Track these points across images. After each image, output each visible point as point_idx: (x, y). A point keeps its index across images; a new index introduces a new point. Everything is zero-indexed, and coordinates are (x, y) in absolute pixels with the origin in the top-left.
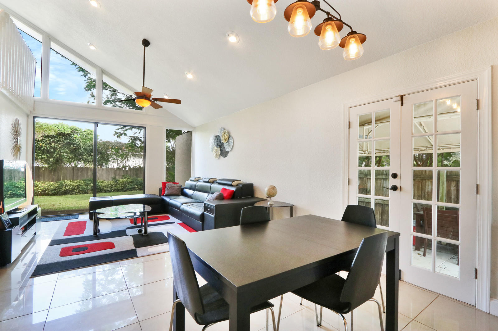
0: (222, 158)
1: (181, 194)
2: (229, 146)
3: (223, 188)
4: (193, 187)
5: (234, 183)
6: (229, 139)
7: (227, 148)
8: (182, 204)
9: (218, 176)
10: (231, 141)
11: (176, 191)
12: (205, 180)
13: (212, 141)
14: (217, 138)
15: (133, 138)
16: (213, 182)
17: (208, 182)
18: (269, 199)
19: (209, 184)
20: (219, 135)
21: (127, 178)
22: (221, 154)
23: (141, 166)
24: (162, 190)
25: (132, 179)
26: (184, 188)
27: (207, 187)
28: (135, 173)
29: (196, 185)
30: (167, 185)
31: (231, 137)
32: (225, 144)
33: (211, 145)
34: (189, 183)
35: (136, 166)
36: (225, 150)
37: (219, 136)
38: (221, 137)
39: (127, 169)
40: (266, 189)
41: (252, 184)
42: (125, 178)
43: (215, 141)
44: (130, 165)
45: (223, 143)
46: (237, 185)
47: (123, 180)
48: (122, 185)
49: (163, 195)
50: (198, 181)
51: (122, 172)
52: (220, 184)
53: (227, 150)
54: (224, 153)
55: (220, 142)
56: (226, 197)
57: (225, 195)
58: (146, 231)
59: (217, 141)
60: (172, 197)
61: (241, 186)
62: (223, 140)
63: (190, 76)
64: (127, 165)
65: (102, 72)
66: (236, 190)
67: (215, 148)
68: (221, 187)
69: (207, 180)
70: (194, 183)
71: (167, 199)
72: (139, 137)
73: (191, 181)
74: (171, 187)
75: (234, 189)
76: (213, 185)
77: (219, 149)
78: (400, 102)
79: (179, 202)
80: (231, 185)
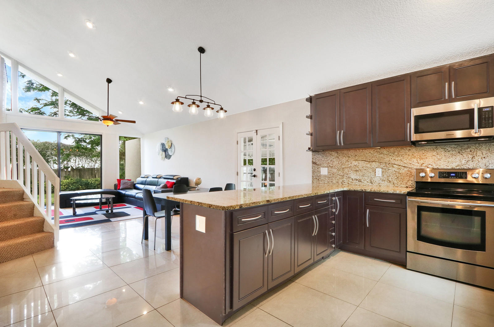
0: (166, 160)
1: (133, 188)
2: (172, 151)
3: (168, 181)
4: (144, 182)
5: (175, 178)
6: (171, 146)
7: (170, 153)
8: (137, 194)
9: (163, 174)
10: (173, 147)
11: (130, 185)
12: (153, 176)
13: (158, 147)
14: (163, 145)
15: (78, 140)
16: (160, 178)
17: (156, 178)
18: (197, 186)
19: (156, 179)
20: (164, 142)
21: (70, 179)
22: (166, 157)
23: (84, 167)
24: (117, 186)
25: (75, 179)
26: (136, 184)
27: (155, 181)
28: (78, 174)
29: (146, 181)
30: (121, 181)
31: (173, 145)
32: (169, 150)
33: (157, 150)
34: (139, 179)
35: (79, 167)
36: (168, 154)
37: (164, 144)
38: (165, 144)
39: (69, 169)
40: (195, 180)
41: (188, 178)
42: (68, 179)
43: (161, 147)
44: (72, 166)
45: (167, 149)
46: (177, 179)
47: (65, 180)
48: (65, 186)
49: (119, 189)
50: (147, 177)
51: (64, 173)
52: (165, 178)
53: (170, 154)
54: (168, 156)
55: (165, 148)
56: (169, 186)
57: (168, 185)
58: (112, 211)
59: (163, 147)
60: (127, 190)
61: (179, 179)
62: (167, 147)
63: (141, 103)
64: (69, 166)
65: (64, 90)
66: (176, 182)
67: (161, 152)
68: (166, 180)
69: (155, 176)
70: (145, 179)
71: (123, 192)
72: (83, 139)
73: (142, 177)
74: (125, 183)
75: (175, 181)
76: (160, 180)
77: (164, 153)
78: (256, 133)
79: (134, 193)
80: (173, 179)
